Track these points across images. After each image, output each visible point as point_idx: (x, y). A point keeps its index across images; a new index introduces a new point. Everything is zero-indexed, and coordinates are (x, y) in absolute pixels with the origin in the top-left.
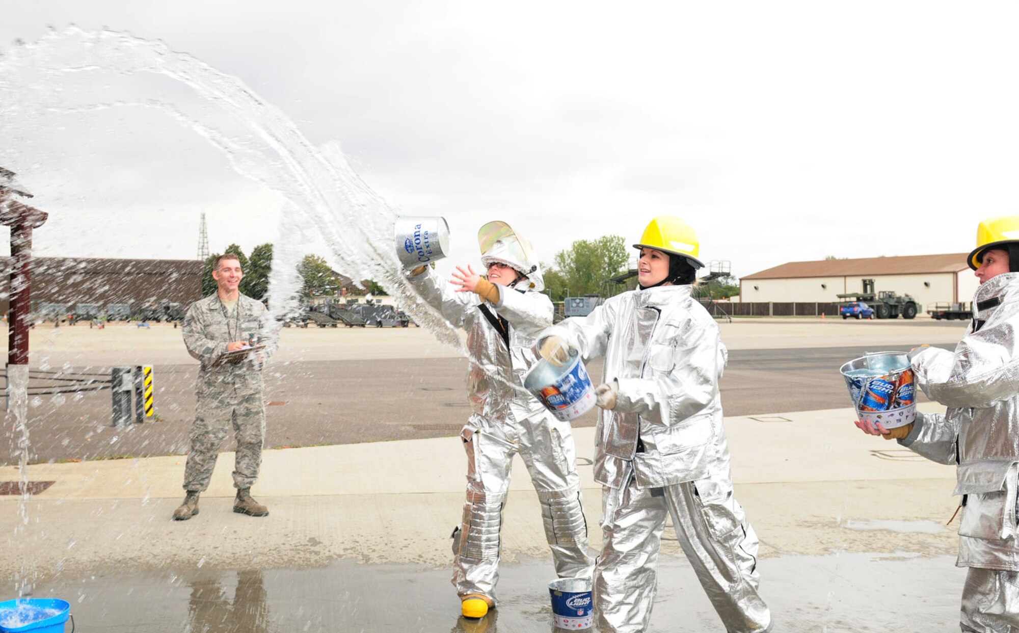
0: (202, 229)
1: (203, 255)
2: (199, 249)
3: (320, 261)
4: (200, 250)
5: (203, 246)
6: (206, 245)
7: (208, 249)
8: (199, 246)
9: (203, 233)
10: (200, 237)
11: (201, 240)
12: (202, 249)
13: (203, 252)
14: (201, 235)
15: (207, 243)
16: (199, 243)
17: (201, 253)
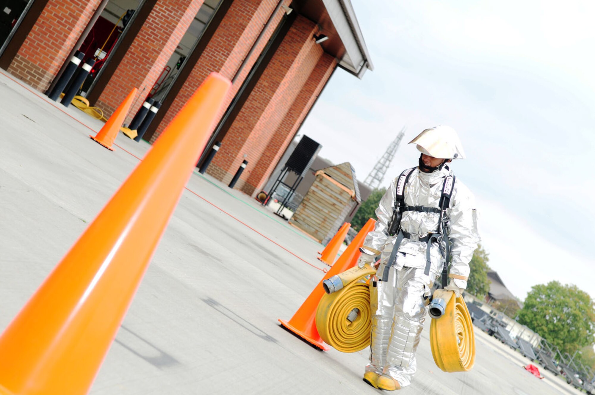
0: (390, 149)
1: (374, 178)
2: (374, 168)
3: (482, 256)
4: (375, 171)
5: (381, 168)
6: (384, 168)
7: (384, 174)
8: (376, 165)
9: (390, 154)
10: (383, 157)
11: (382, 161)
12: (378, 171)
13: (376, 174)
14: (386, 155)
15: (388, 167)
16: (379, 162)
17: (373, 174)
